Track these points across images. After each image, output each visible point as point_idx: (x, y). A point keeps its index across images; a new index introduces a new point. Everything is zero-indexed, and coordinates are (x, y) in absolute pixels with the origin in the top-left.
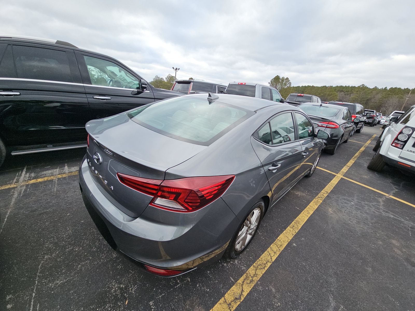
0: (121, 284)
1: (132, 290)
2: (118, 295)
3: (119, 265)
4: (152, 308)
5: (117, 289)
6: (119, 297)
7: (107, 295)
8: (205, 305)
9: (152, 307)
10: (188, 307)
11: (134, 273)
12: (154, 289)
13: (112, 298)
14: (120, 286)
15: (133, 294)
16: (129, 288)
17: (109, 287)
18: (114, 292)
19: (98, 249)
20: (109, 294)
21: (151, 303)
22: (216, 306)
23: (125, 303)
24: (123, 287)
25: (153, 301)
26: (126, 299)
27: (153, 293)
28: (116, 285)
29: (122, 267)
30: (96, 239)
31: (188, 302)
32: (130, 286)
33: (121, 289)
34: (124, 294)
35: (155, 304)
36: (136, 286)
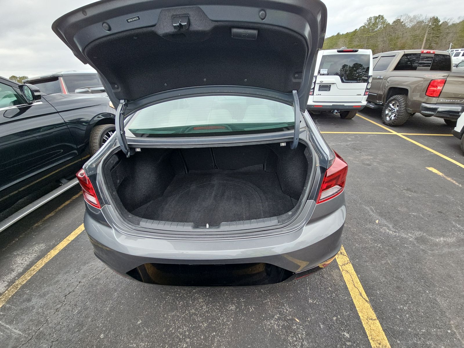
0: (273, 317)
1: (287, 310)
2: (284, 325)
3: (249, 308)
4: (316, 303)
5: (276, 323)
6: (287, 325)
7: (277, 334)
8: (334, 267)
9: (314, 302)
10: (328, 278)
11: (270, 299)
12: (299, 292)
13: (284, 331)
14: (276, 318)
15: (292, 311)
16: (284, 312)
17: (270, 329)
18: (279, 327)
19: (207, 321)
20: (278, 332)
21: (310, 301)
22: (337, 261)
23: (298, 322)
24: (278, 316)
25: (310, 299)
26: (293, 320)
27: (302, 295)
28: (272, 321)
29: (254, 307)
30: (190, 317)
31: (325, 276)
32: (282, 310)
33: (279, 319)
34: (287, 319)
35: (314, 299)
36: (285, 304)
